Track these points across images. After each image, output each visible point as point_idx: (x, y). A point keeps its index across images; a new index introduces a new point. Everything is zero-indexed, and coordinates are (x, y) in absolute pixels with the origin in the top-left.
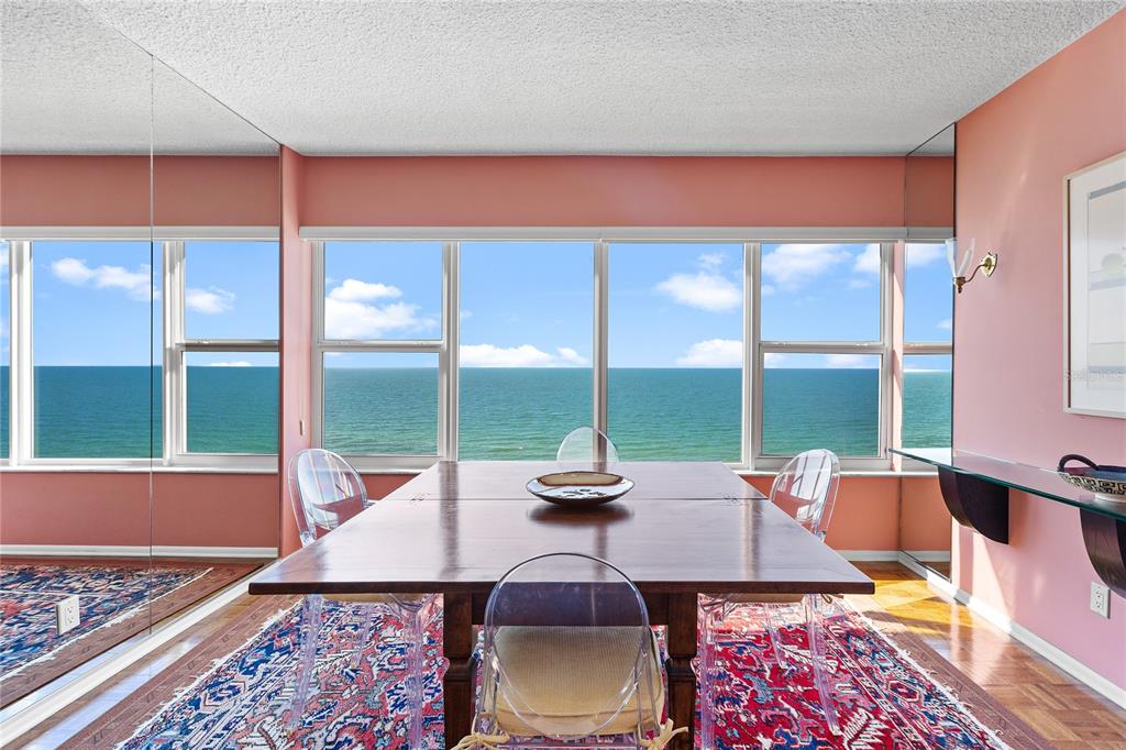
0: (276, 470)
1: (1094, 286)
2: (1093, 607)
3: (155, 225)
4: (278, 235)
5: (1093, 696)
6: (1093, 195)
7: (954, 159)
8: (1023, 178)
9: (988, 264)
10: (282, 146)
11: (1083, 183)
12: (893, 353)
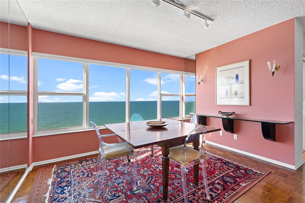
0: (26, 137)
1: (220, 85)
2: (220, 135)
3: (10, 49)
4: (27, 54)
5: (220, 148)
6: (220, 71)
7: (195, 61)
8: (207, 68)
9: (202, 80)
10: (29, 24)
11: (218, 69)
12: (183, 96)
